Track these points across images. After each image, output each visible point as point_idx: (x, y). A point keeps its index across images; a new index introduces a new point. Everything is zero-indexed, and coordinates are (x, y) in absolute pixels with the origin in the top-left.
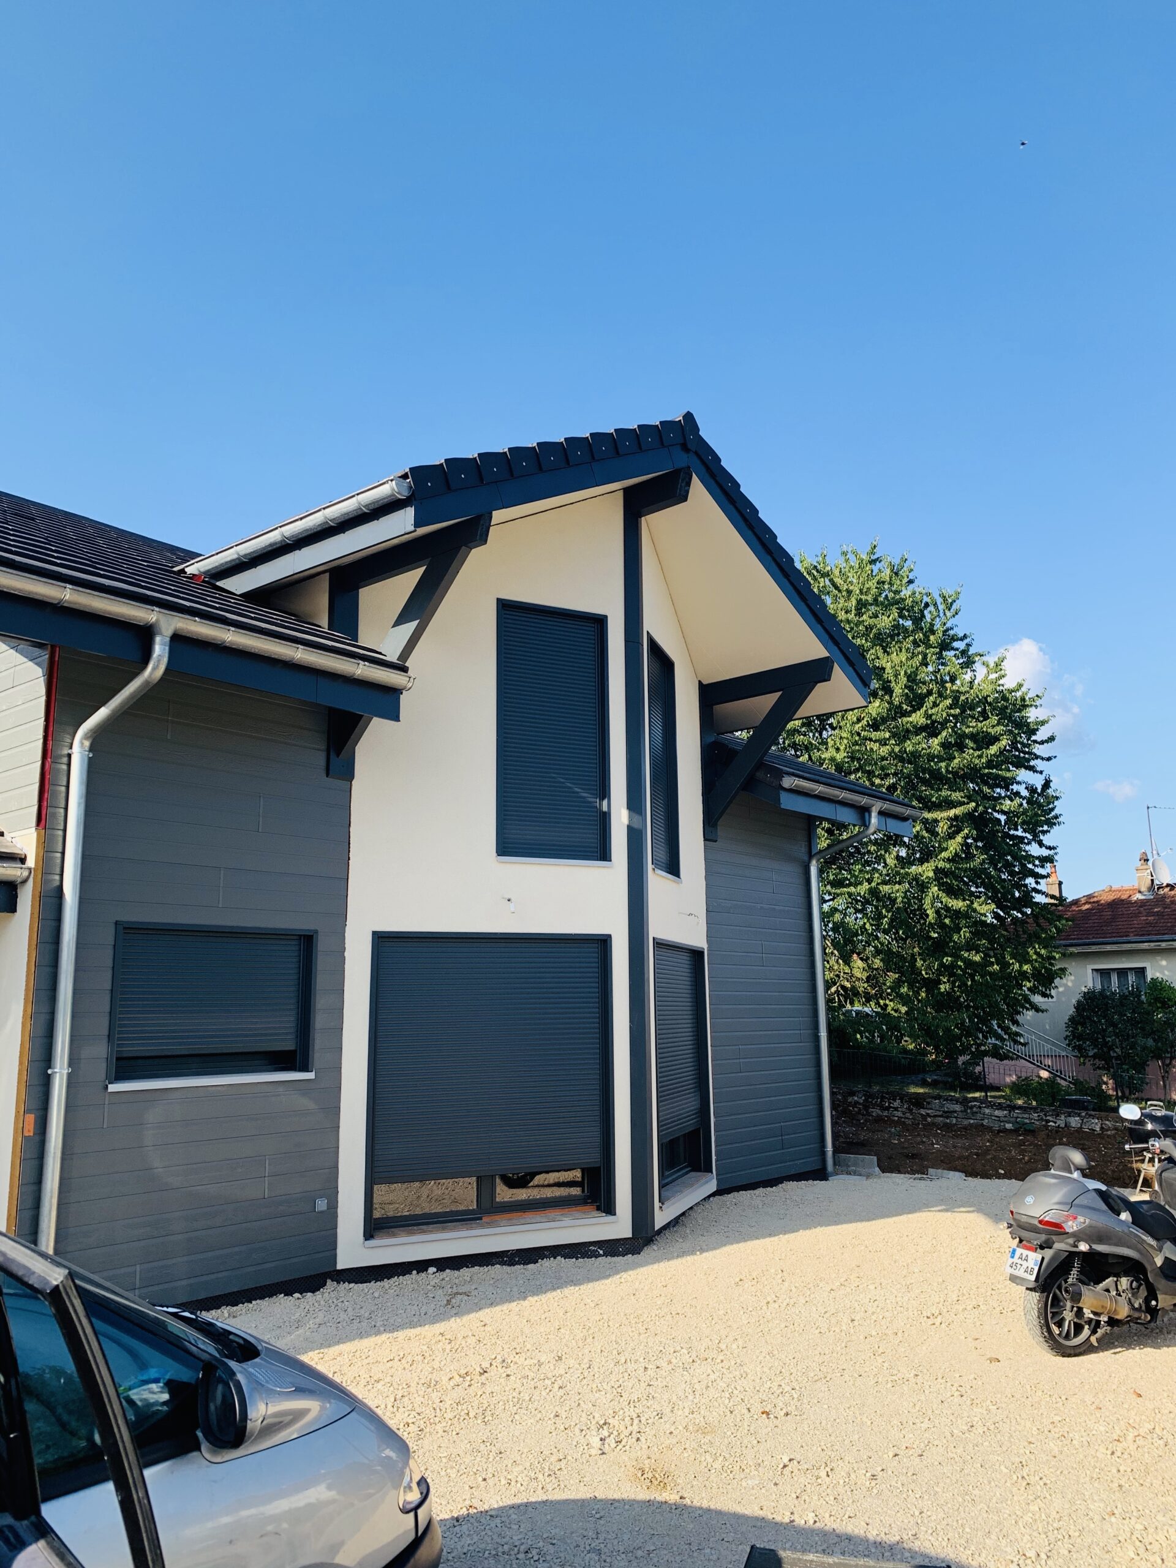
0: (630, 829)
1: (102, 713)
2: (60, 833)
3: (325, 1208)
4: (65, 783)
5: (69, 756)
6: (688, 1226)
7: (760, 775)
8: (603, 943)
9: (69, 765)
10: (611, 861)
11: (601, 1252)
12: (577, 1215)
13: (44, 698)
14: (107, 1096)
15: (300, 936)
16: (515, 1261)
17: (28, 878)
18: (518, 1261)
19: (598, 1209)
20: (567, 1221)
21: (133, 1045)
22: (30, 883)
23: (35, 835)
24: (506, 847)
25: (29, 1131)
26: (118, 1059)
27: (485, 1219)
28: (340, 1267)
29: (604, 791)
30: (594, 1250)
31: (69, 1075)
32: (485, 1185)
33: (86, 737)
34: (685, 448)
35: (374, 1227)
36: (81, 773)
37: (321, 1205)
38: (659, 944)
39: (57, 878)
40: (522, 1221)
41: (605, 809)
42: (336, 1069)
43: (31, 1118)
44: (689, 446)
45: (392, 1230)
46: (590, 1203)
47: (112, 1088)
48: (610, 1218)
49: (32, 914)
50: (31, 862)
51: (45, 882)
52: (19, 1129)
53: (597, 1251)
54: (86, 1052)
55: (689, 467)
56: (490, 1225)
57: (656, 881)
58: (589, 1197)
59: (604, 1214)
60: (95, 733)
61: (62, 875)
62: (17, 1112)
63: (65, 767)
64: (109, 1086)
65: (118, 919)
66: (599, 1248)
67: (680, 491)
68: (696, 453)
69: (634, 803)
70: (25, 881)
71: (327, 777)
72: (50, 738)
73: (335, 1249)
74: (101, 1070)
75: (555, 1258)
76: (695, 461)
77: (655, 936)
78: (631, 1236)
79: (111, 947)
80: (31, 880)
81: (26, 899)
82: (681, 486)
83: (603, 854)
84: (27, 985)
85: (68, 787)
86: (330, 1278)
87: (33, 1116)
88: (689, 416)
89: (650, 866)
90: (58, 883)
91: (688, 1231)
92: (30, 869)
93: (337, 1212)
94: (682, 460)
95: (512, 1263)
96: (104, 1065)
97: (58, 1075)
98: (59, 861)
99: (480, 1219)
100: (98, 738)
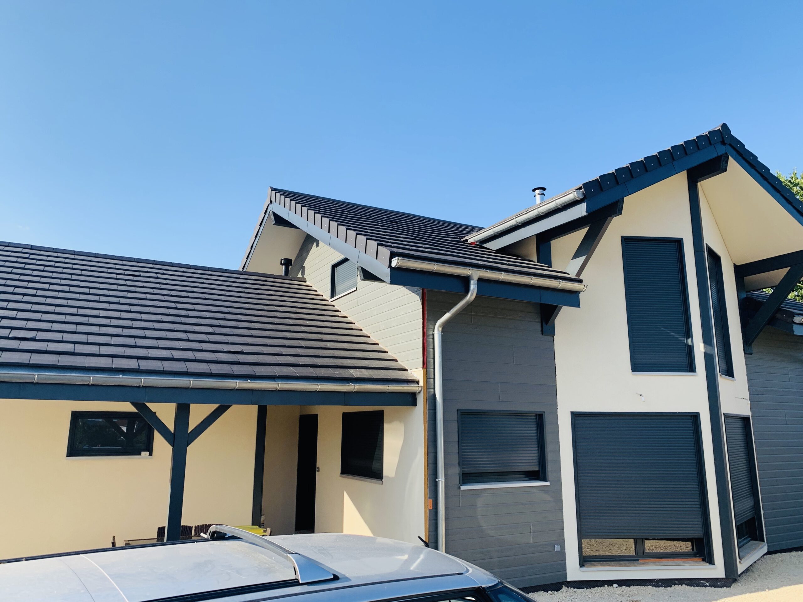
0: (705, 353)
1: (447, 316)
2: (432, 370)
3: (559, 550)
4: (432, 347)
5: (433, 335)
6: (755, 572)
7: (778, 316)
8: (695, 417)
9: (433, 339)
10: (696, 372)
11: (708, 584)
12: (692, 563)
13: (421, 310)
14: (460, 492)
15: (536, 414)
16: (659, 585)
17: (421, 390)
18: (661, 585)
19: (704, 560)
20: (687, 566)
21: (469, 468)
22: (422, 393)
23: (422, 371)
24: (637, 367)
25: (431, 507)
26: (463, 474)
27: (641, 561)
28: (569, 579)
29: (689, 334)
30: (703, 583)
31: (445, 481)
32: (639, 542)
33: (440, 326)
34: (723, 143)
35: (584, 561)
36: (439, 342)
37: (558, 548)
38: (727, 416)
39: (432, 390)
40: (662, 564)
41: (690, 343)
42: (558, 481)
43: (431, 501)
44: (726, 142)
45: (593, 563)
46: (698, 557)
47: (463, 488)
48: (711, 566)
49: (424, 407)
50: (421, 383)
51: (428, 393)
52: (427, 506)
53: (705, 583)
54: (450, 471)
55: (726, 153)
56: (644, 564)
57: (723, 382)
58: (697, 554)
59: (708, 564)
60: (444, 324)
61: (434, 389)
62: (425, 498)
63: (431, 340)
64: (461, 487)
65: (458, 408)
66: (706, 582)
67: (722, 167)
68: (730, 145)
69: (707, 340)
70: (419, 392)
71: (542, 335)
72: (425, 327)
73: (566, 570)
74: (456, 479)
75: (682, 585)
76: (729, 149)
77: (724, 412)
78: (724, 577)
79: (456, 422)
80: (422, 392)
81: (421, 400)
82: (723, 164)
83: (691, 368)
84: (425, 440)
85: (434, 349)
86: (564, 585)
87: (431, 500)
88: (724, 126)
89: (719, 374)
90: (433, 393)
91: (756, 576)
92: (422, 387)
93: (565, 552)
94: (721, 150)
95: (657, 586)
96: (458, 477)
97: (440, 482)
98: (432, 382)
99: (638, 560)
100: (445, 327)
